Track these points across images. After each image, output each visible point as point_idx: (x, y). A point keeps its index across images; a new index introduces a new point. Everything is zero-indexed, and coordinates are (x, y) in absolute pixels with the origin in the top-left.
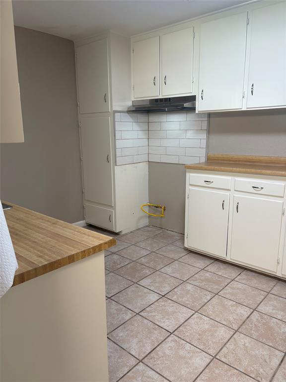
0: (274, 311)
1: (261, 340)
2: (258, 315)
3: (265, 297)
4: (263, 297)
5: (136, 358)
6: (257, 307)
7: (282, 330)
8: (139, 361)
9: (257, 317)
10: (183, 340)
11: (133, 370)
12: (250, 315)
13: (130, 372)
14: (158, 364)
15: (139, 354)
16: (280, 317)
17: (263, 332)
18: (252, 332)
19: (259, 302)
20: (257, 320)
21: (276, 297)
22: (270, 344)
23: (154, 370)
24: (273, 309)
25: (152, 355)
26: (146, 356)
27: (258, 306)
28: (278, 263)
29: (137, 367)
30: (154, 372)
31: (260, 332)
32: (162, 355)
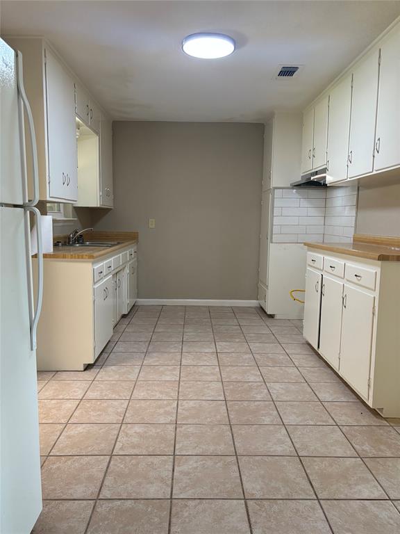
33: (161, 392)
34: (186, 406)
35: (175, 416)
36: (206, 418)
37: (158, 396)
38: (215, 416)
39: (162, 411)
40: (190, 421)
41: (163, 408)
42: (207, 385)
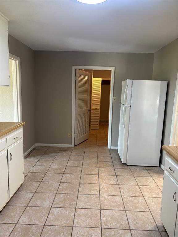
5: (131, 232)
8: (131, 230)
10: (101, 222)
11: (137, 229)
13: (139, 229)
14: (124, 223)
15: (128, 232)
23: (128, 223)
25: (122, 228)
26: (125, 229)
29: (134, 229)
30: (129, 222)
32: (118, 224)
33: (108, 200)
34: (96, 191)
35: (100, 187)
36: (88, 186)
37: (109, 197)
38: (84, 186)
39: (106, 189)
40: (94, 185)
41: (105, 191)
42: (85, 204)
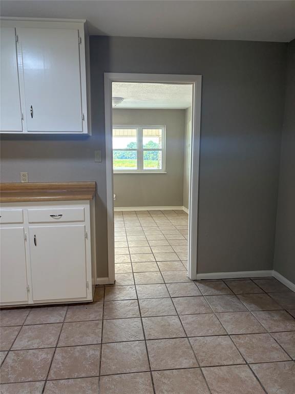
0: (29, 343)
1: (19, 381)
2: (14, 354)
3: (19, 332)
4: (17, 333)
6: (12, 347)
7: (40, 358)
9: (13, 357)
12: (5, 358)
16: (36, 346)
17: (21, 370)
18: (9, 376)
19: (13, 340)
20: (14, 360)
21: (30, 327)
22: (30, 379)
24: (29, 341)
27: (12, 345)
28: (28, 291)
31: (17, 372)
